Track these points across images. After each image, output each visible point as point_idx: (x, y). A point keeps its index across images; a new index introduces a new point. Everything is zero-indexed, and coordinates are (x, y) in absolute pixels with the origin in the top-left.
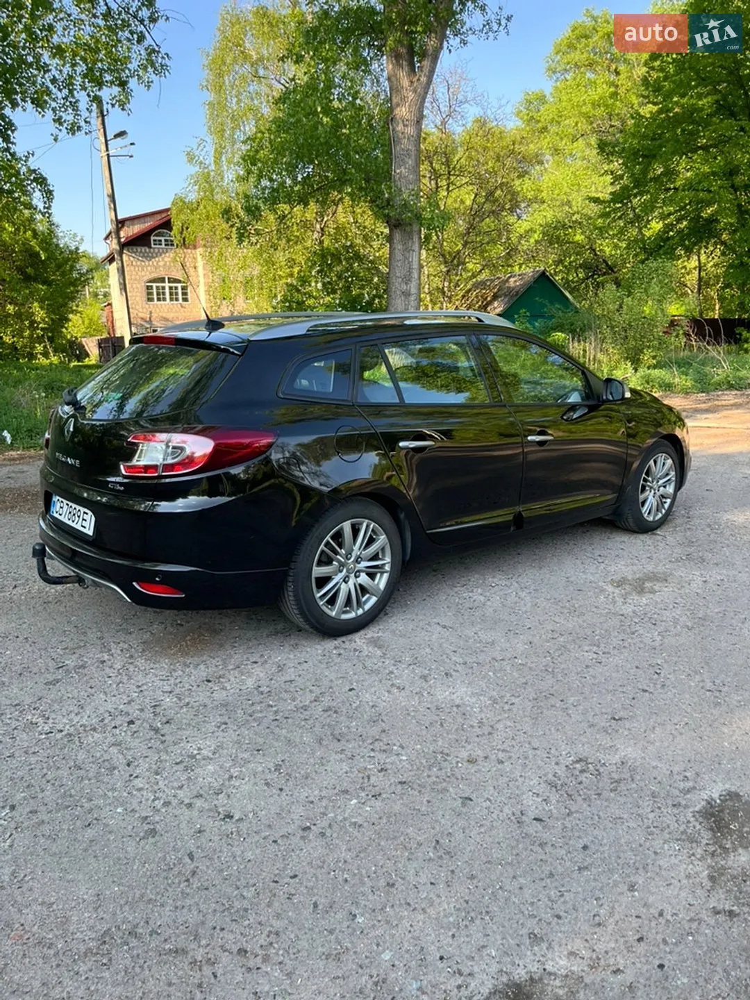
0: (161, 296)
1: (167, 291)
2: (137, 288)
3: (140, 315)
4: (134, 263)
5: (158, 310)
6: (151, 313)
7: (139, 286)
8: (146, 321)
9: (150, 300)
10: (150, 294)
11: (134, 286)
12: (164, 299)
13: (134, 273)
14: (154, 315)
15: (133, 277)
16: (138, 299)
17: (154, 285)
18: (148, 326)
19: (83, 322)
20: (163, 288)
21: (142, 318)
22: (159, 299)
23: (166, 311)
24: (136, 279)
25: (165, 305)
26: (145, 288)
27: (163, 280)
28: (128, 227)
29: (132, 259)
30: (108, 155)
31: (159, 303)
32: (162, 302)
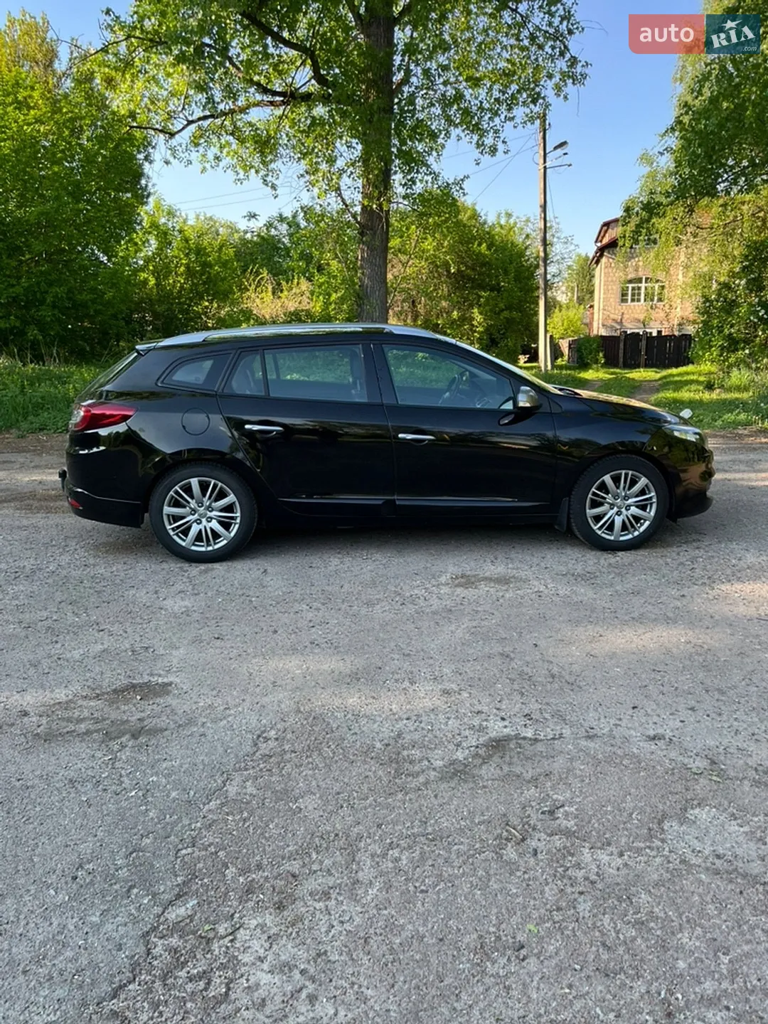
0: (636, 297)
1: (643, 291)
2: (612, 289)
3: (612, 316)
4: (613, 265)
5: (630, 311)
6: (623, 314)
7: (614, 288)
8: (617, 322)
9: (624, 300)
10: (624, 295)
11: (610, 287)
12: (639, 300)
13: (611, 274)
14: (626, 316)
15: (610, 279)
16: (611, 300)
17: (630, 286)
18: (619, 327)
19: (563, 325)
20: (639, 288)
21: (614, 320)
22: (633, 300)
23: (639, 311)
24: (612, 281)
25: (638, 306)
26: (619, 290)
27: (640, 280)
28: (613, 229)
29: (611, 260)
30: (545, 167)
31: (633, 304)
32: (636, 303)
